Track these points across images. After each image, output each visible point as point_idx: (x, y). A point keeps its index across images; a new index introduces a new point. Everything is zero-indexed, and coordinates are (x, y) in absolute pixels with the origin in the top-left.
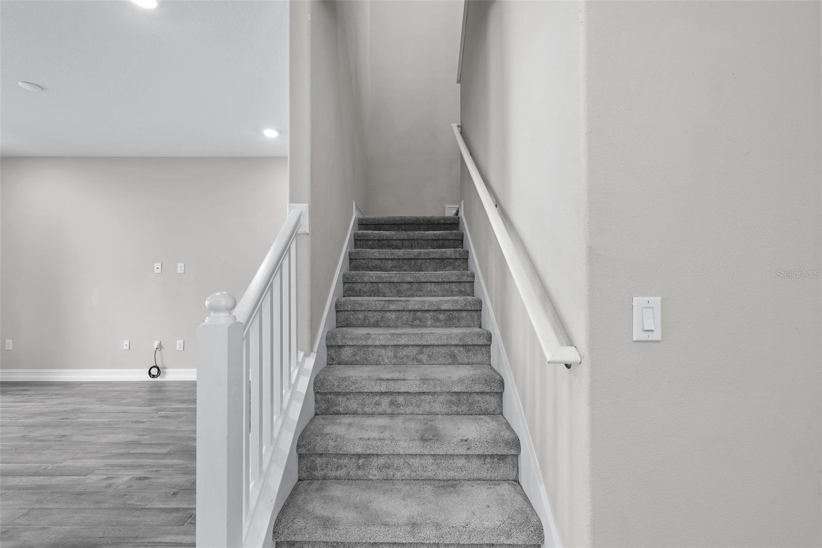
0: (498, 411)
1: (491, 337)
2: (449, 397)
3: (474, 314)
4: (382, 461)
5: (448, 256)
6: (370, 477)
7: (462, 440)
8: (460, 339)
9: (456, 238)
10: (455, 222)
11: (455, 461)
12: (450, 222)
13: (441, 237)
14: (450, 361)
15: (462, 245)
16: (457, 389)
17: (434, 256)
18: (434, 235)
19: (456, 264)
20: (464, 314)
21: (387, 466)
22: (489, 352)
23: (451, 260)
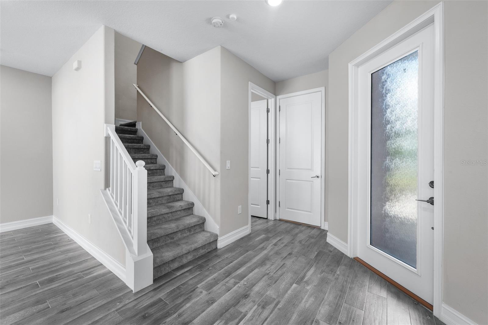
0: (182, 199)
1: (174, 177)
2: (167, 197)
3: (162, 170)
4: (155, 218)
5: (141, 147)
6: (152, 225)
7: (180, 206)
8: (164, 179)
9: (140, 139)
10: (135, 131)
11: (177, 213)
12: (133, 131)
13: (133, 138)
14: (160, 188)
15: (143, 142)
16: (170, 194)
17: (135, 147)
18: (130, 137)
19: (145, 151)
20: (158, 171)
21: (158, 220)
22: (173, 183)
23: (142, 149)
